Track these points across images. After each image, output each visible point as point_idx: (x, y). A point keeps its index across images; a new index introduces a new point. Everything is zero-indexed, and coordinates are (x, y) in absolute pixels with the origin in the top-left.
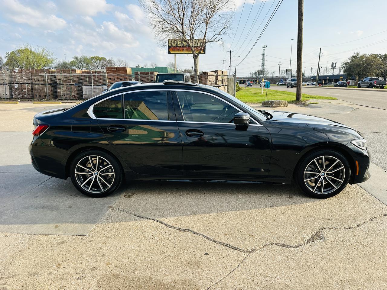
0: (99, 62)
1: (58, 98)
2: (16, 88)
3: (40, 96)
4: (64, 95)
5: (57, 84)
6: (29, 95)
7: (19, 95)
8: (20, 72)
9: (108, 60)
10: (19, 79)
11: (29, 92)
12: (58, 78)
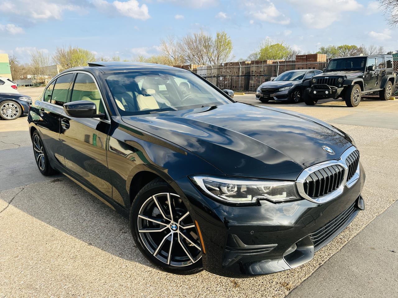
0: (347, 51)
1: (249, 89)
2: (221, 80)
3: (236, 87)
4: (254, 87)
5: (250, 76)
6: (229, 86)
7: (222, 86)
8: (225, 66)
9: (358, 48)
10: (224, 72)
11: (229, 84)
12: (251, 70)
